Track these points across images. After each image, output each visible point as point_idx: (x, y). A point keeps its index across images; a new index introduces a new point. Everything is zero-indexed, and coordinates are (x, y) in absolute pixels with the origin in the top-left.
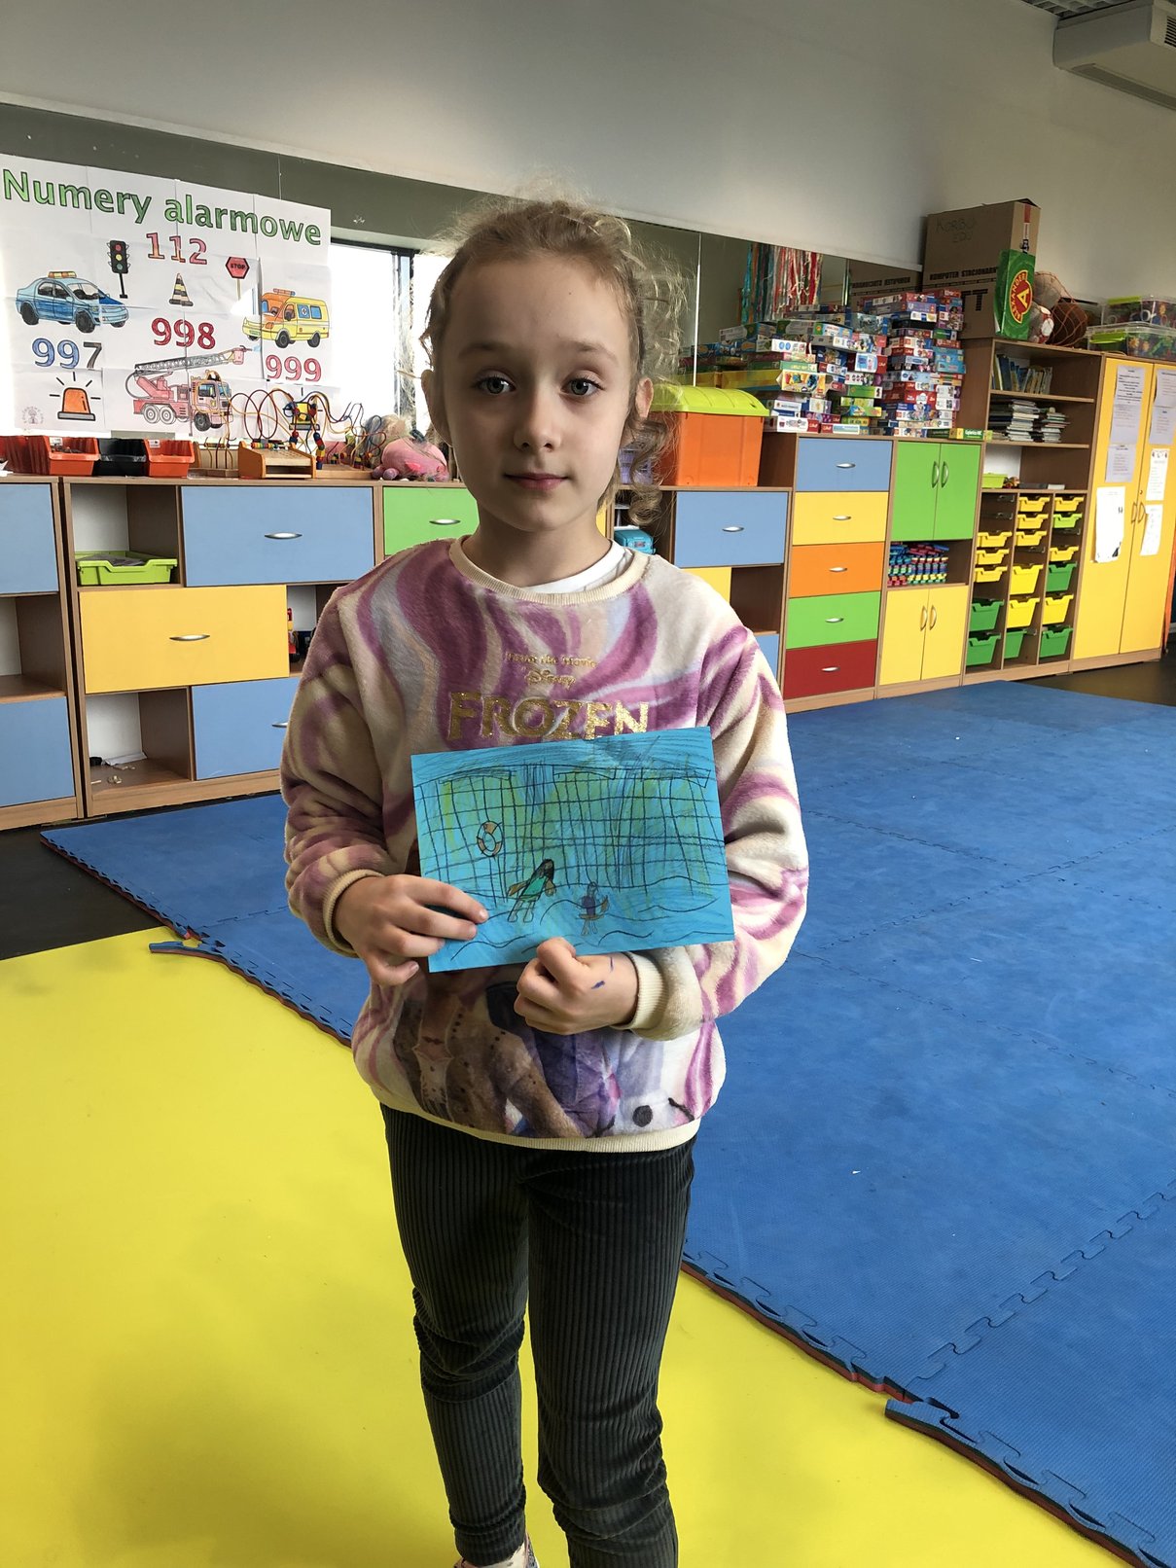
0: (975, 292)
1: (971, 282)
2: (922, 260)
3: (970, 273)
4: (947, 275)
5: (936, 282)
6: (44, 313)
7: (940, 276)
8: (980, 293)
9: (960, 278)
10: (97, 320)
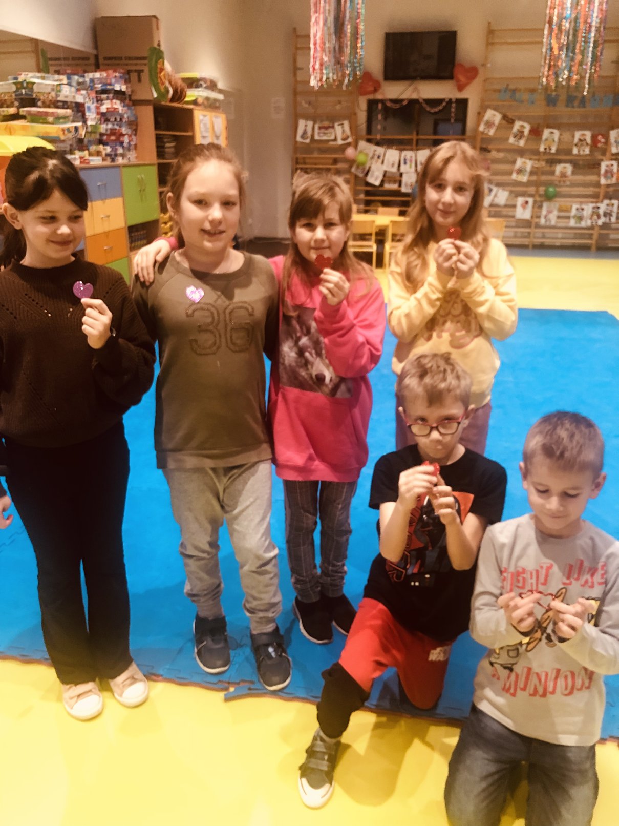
0: (136, 71)
1: (131, 64)
2: (96, 47)
3: (130, 59)
4: (115, 58)
5: (109, 62)
7: (110, 59)
8: (139, 72)
9: (124, 61)
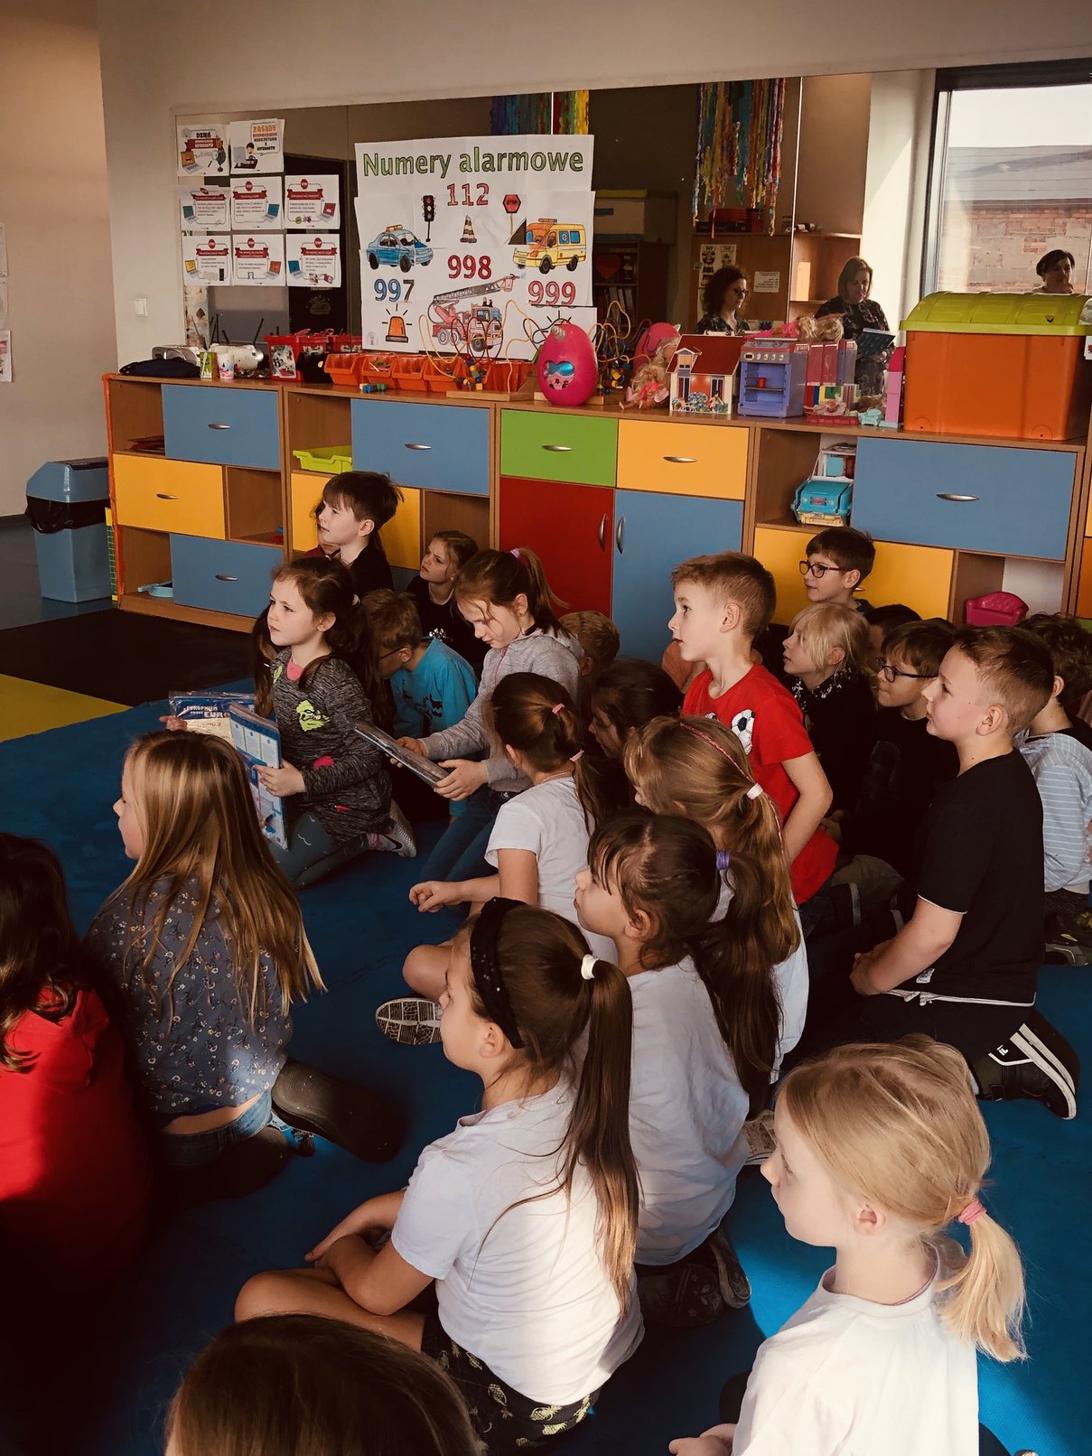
6: (382, 260)
10: (413, 261)
